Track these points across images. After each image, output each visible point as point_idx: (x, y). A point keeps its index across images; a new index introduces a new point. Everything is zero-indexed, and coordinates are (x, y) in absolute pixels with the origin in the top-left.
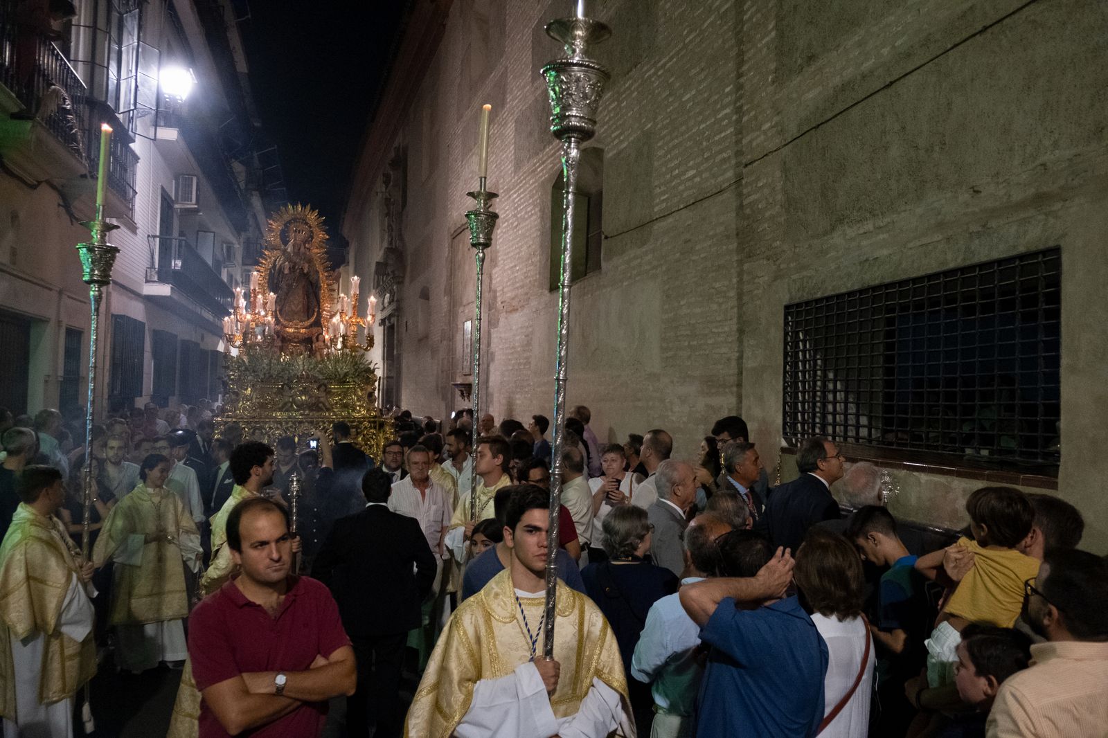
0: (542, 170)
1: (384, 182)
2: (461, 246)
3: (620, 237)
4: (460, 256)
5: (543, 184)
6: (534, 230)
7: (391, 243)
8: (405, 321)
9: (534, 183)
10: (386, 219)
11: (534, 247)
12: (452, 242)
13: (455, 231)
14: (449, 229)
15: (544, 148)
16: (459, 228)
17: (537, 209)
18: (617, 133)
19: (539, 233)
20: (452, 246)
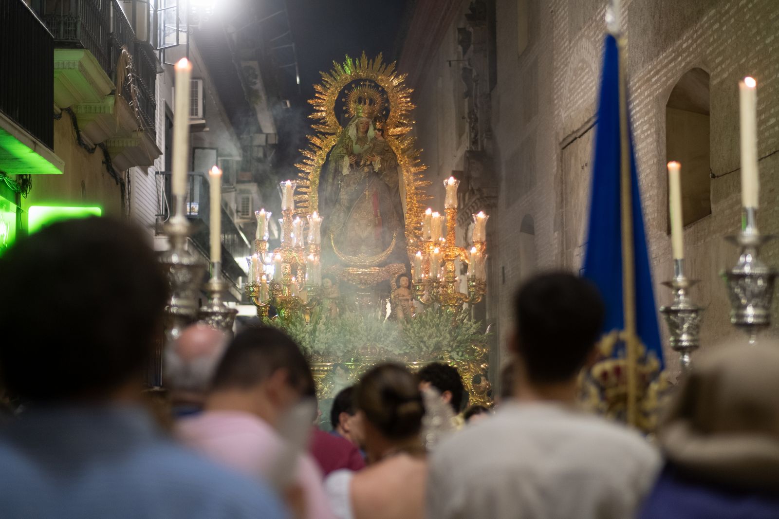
0: (656, 82)
1: (461, 42)
2: (573, 161)
3: (725, 177)
4: (572, 175)
5: (657, 99)
6: (650, 155)
7: (474, 142)
8: (501, 266)
9: (649, 95)
10: (466, 100)
11: (651, 177)
12: (562, 153)
13: (564, 139)
14: (557, 134)
15: (658, 55)
16: (570, 136)
17: (653, 130)
18: (720, 59)
19: (655, 160)
20: (561, 160)
